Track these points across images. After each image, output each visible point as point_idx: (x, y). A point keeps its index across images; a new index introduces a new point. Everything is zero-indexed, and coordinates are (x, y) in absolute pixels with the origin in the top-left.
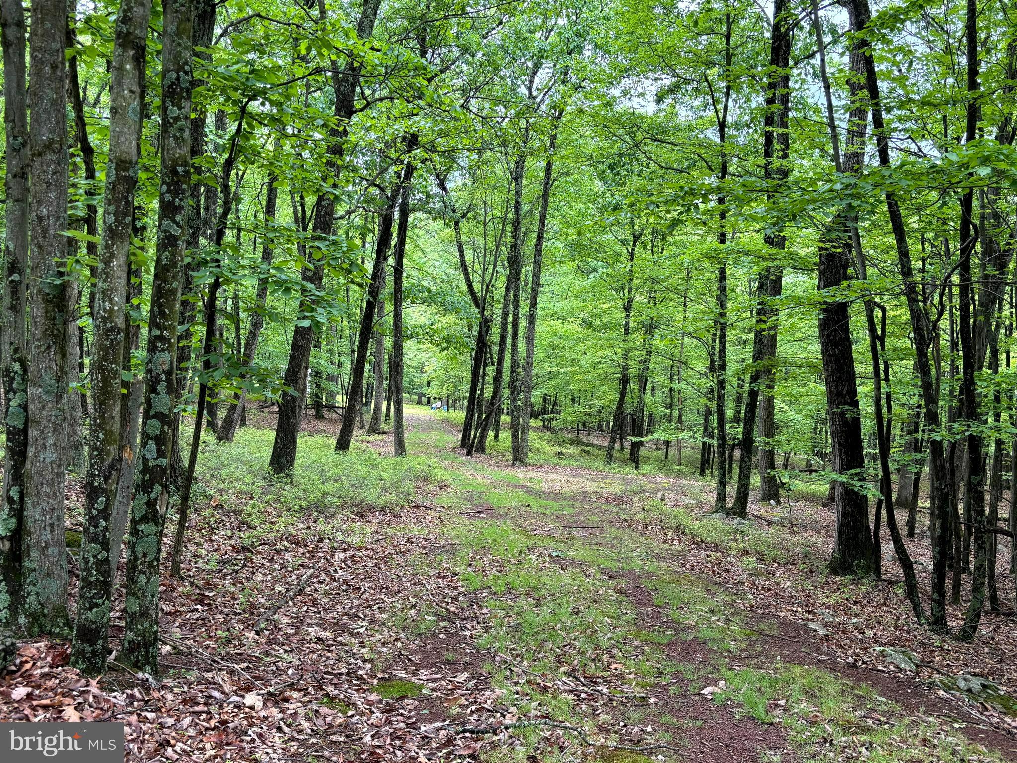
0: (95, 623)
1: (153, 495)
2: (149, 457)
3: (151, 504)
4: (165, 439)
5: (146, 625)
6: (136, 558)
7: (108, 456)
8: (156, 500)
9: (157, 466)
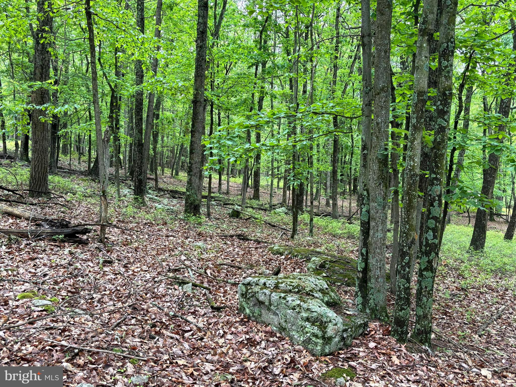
0: (403, 317)
1: (431, 258)
2: (429, 238)
3: (430, 262)
4: (437, 229)
5: (426, 322)
6: (422, 289)
7: (410, 236)
8: (432, 260)
9: (433, 243)
